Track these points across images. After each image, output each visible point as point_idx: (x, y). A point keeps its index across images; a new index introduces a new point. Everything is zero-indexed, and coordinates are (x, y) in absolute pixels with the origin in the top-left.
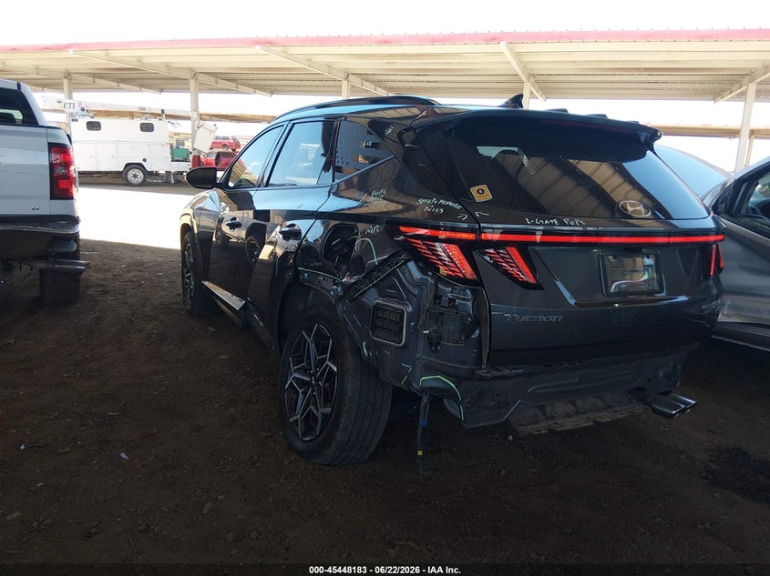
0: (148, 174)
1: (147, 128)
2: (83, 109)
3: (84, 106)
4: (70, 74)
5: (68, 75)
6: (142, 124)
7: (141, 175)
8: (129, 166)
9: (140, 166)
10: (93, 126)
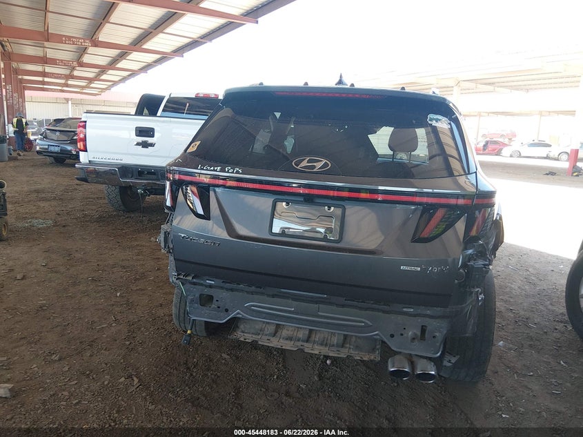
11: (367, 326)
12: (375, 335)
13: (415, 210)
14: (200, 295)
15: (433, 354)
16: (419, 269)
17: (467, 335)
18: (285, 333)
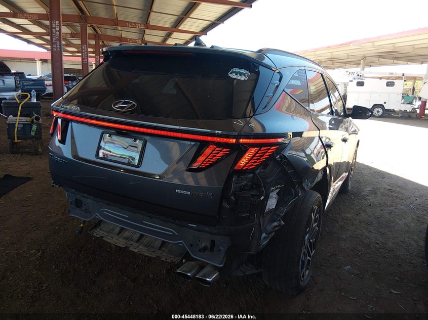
0: (385, 111)
1: (390, 84)
2: (358, 75)
3: (359, 73)
4: (365, 57)
5: (364, 58)
6: (388, 83)
7: (381, 111)
8: (375, 106)
9: (381, 106)
10: (360, 84)
11: (174, 235)
12: (180, 243)
13: (194, 145)
14: (76, 199)
15: (218, 264)
16: (189, 193)
17: (251, 253)
18: (126, 234)
